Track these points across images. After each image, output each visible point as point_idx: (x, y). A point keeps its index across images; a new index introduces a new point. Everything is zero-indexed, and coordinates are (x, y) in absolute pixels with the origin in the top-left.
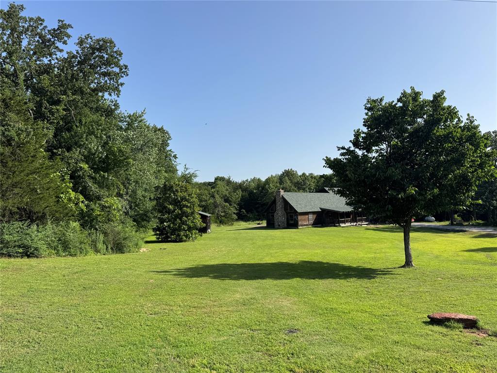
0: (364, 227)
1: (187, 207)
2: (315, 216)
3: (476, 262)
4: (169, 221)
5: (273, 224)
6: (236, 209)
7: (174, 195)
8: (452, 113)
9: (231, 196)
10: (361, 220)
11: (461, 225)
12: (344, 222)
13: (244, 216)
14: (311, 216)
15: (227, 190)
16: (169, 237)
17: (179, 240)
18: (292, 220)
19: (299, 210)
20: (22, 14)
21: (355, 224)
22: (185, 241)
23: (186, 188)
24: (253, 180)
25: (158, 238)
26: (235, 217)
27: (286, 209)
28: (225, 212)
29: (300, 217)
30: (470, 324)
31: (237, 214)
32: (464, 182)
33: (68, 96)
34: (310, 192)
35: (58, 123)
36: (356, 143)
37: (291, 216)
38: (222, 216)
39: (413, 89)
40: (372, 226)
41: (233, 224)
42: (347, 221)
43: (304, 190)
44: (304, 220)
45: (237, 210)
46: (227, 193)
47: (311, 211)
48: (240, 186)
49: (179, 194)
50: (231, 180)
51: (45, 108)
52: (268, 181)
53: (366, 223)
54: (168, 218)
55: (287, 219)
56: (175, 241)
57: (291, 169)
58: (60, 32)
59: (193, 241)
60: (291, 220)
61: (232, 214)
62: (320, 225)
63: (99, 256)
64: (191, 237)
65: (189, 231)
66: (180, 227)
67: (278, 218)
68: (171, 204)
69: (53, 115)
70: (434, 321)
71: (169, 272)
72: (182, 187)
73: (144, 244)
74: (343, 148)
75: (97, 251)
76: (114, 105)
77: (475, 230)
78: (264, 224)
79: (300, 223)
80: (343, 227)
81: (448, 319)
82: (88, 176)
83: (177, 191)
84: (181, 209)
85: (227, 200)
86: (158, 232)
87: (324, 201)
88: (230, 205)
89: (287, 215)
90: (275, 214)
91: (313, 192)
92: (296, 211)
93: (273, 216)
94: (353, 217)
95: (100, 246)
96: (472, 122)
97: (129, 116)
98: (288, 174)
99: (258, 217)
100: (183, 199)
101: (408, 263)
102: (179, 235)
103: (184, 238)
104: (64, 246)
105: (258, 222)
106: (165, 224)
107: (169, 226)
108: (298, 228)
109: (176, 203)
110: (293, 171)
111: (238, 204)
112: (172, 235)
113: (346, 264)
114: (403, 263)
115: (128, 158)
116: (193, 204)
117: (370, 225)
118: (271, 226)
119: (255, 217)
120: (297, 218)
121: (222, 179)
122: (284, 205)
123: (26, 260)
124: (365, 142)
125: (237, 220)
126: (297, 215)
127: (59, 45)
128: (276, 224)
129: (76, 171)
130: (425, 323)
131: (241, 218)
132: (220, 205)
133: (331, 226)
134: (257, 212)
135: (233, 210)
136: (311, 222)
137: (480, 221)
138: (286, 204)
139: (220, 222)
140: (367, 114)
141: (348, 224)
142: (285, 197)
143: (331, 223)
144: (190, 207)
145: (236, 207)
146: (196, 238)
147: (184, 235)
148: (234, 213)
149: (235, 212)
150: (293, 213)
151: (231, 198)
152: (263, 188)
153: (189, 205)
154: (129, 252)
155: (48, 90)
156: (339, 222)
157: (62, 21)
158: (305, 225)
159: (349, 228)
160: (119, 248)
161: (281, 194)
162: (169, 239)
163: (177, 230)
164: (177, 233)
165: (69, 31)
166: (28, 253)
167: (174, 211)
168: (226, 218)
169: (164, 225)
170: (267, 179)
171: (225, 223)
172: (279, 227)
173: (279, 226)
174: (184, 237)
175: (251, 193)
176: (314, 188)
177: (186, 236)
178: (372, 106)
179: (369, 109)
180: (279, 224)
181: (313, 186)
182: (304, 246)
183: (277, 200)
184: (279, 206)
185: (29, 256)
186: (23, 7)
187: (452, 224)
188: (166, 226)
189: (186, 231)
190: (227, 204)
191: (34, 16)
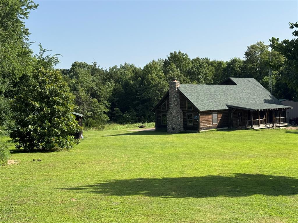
0: (282, 129)
1: (58, 103)
2: (220, 116)
4: (35, 123)
5: (166, 127)
6: (106, 106)
7: (40, 88)
9: (100, 89)
10: (279, 121)
12: (258, 123)
13: (118, 116)
14: (215, 117)
15: (93, 81)
16: (35, 145)
18: (191, 122)
19: (201, 108)
21: (271, 125)
22: (56, 150)
23: (55, 78)
24: (125, 67)
25: (19, 147)
26: (106, 117)
27: (182, 107)
28: (92, 111)
29: (202, 118)
31: (108, 113)
34: (206, 84)
37: (190, 117)
38: (88, 117)
41: (104, 128)
42: (262, 123)
43: (199, 82)
44: (207, 121)
45: (107, 108)
46: (94, 85)
47: (215, 109)
48: (112, 75)
49: (48, 86)
50: (97, 67)
52: (148, 69)
53: (286, 124)
54: (33, 119)
55: (185, 120)
57: (179, 52)
61: (101, 114)
62: (227, 128)
64: (66, 144)
65: (63, 137)
66: (49, 131)
67: (172, 119)
71: (81, 189)
72: (51, 76)
73: (10, 155)
78: (151, 126)
79: (201, 125)
80: (257, 130)
83: (44, 82)
85: (94, 95)
86: (17, 139)
87: (231, 96)
88: (99, 101)
89: (184, 114)
90: (168, 114)
91: (210, 84)
92: (196, 110)
93: (164, 116)
99: (137, 118)
100: (53, 93)
102: (49, 142)
103: (57, 146)
105: (140, 124)
106: (30, 127)
107: (35, 130)
108: (199, 132)
109: (42, 97)
110: (182, 54)
111: (109, 101)
112: (38, 141)
116: (66, 99)
117: (290, 127)
118: (162, 129)
119: (134, 117)
120: (199, 119)
121: (83, 65)
122: (181, 101)
125: (108, 122)
126: (198, 115)
128: (169, 127)
132: (86, 101)
133: (241, 129)
134: (137, 110)
135: (103, 108)
136: (216, 124)
138: (183, 98)
139: (87, 125)
141: (262, 126)
142: (182, 90)
143: (240, 125)
144: (63, 104)
145: (107, 104)
146: (71, 146)
147: (56, 142)
148: (105, 113)
149: (106, 110)
150: (192, 112)
151: (100, 92)
152: (143, 78)
153: (61, 101)
156: (252, 124)
158: (207, 128)
159: (265, 131)
161: (177, 87)
162: (35, 148)
163: (46, 135)
164: (46, 140)
168: (94, 119)
169: (29, 129)
170: (147, 66)
171: (93, 127)
172: (174, 131)
173: (173, 129)
174: (56, 144)
175: (126, 85)
176: (211, 78)
177: (60, 144)
180: (174, 126)
181: (210, 75)
183: (171, 94)
184: (174, 102)
188: (32, 131)
189: (58, 136)
190: (95, 100)
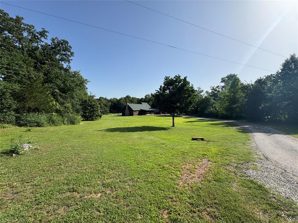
0: (153, 115)
1: (95, 108)
2: (138, 112)
3: (189, 125)
4: (88, 113)
5: (125, 114)
8: (189, 83)
9: (107, 104)
10: (152, 113)
11: (179, 115)
14: (137, 112)
15: (105, 102)
17: (92, 120)
20: (23, 21)
21: (150, 114)
22: (95, 120)
23: (95, 101)
24: (114, 99)
25: (84, 119)
26: (109, 112)
27: (129, 109)
28: (105, 110)
29: (134, 112)
30: (202, 139)
32: (190, 103)
33: (49, 61)
35: (45, 72)
36: (160, 89)
37: (131, 112)
39: (179, 75)
40: (156, 115)
42: (148, 113)
43: (133, 103)
44: (135, 113)
45: (109, 109)
47: (137, 110)
48: (110, 101)
49: (93, 103)
51: (39, 66)
52: (120, 99)
56: (91, 120)
57: (128, 95)
58: (43, 34)
59: (98, 120)
60: (131, 113)
61: (107, 111)
62: (141, 115)
63: (65, 126)
66: (93, 115)
67: (126, 112)
68: (89, 106)
69: (43, 69)
70: (193, 139)
71: (101, 131)
72: (93, 100)
73: (81, 121)
74: (157, 91)
75: (64, 124)
76: (69, 67)
77: (184, 116)
78: (121, 114)
79: (134, 114)
81: (197, 139)
82: (59, 95)
83: (91, 102)
84: (93, 109)
85: (106, 106)
86: (83, 117)
87: (141, 107)
88: (107, 107)
89: (129, 111)
91: (136, 104)
92: (133, 110)
93: (124, 112)
94: (150, 112)
95: (65, 122)
96: (192, 86)
97: (74, 72)
98: (128, 97)
100: (94, 105)
101: (173, 126)
102: (93, 118)
104: (52, 122)
105: (118, 114)
107: (89, 115)
108: (133, 116)
109: (91, 106)
111: (110, 107)
112: (89, 118)
113: (156, 126)
114: (172, 126)
115: (73, 88)
116: (98, 107)
118: (124, 115)
121: (102, 98)
123: (38, 128)
124: (163, 89)
125: (109, 113)
127: (42, 39)
129: (54, 93)
130: (191, 140)
131: (111, 112)
132: (103, 107)
134: (117, 110)
136: (137, 114)
137: (184, 114)
138: (129, 107)
139: (103, 113)
140: (164, 81)
143: (143, 114)
144: (97, 108)
152: (119, 102)
154: (77, 124)
155: (39, 58)
156: (146, 114)
157: (44, 29)
159: (149, 116)
160: (72, 122)
161: (128, 104)
162: (88, 120)
163: (91, 116)
165: (47, 34)
166: (39, 125)
167: (91, 109)
168: (105, 112)
175: (114, 103)
176: (136, 102)
177: (96, 119)
178: (167, 78)
179: (166, 79)
180: (127, 114)
182: (138, 121)
183: (126, 106)
184: (127, 108)
185: (39, 127)
186: (23, 18)
187: (177, 115)
189: (95, 117)
191: (30, 24)
